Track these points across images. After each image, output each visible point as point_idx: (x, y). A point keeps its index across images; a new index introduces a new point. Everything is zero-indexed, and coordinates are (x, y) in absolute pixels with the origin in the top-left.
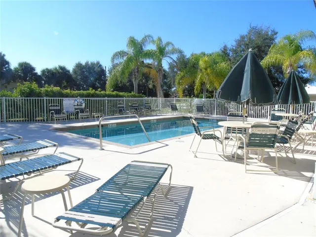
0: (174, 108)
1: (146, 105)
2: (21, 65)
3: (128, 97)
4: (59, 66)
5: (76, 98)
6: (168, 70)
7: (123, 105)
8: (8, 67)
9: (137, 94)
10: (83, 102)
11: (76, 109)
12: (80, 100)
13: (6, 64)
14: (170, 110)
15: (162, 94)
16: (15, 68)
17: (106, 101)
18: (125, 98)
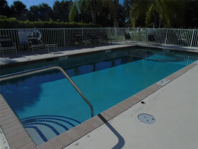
0: (128, 37)
1: (103, 34)
2: (15, 3)
3: (86, 27)
4: (43, 4)
5: (33, 29)
6: (123, 5)
7: (81, 35)
8: (7, 5)
9: (94, 25)
10: (40, 32)
11: (29, 40)
12: (36, 30)
13: (5, 3)
14: (124, 39)
15: (117, 24)
16: (11, 6)
17: (64, 31)
18: (82, 28)
